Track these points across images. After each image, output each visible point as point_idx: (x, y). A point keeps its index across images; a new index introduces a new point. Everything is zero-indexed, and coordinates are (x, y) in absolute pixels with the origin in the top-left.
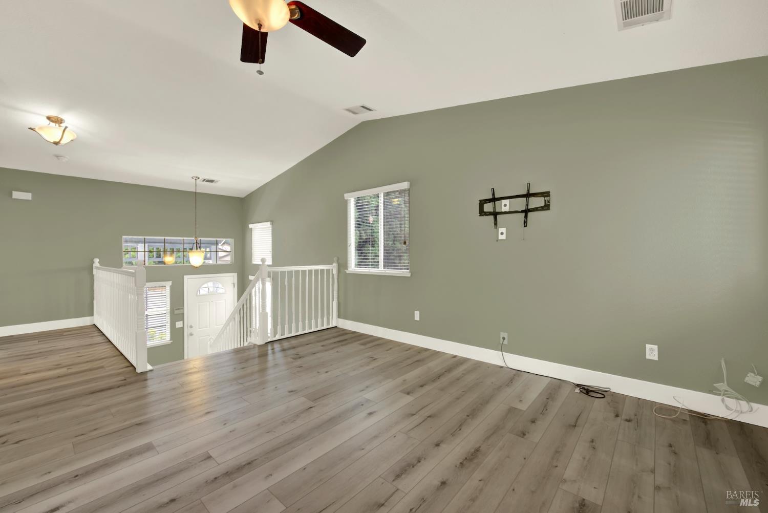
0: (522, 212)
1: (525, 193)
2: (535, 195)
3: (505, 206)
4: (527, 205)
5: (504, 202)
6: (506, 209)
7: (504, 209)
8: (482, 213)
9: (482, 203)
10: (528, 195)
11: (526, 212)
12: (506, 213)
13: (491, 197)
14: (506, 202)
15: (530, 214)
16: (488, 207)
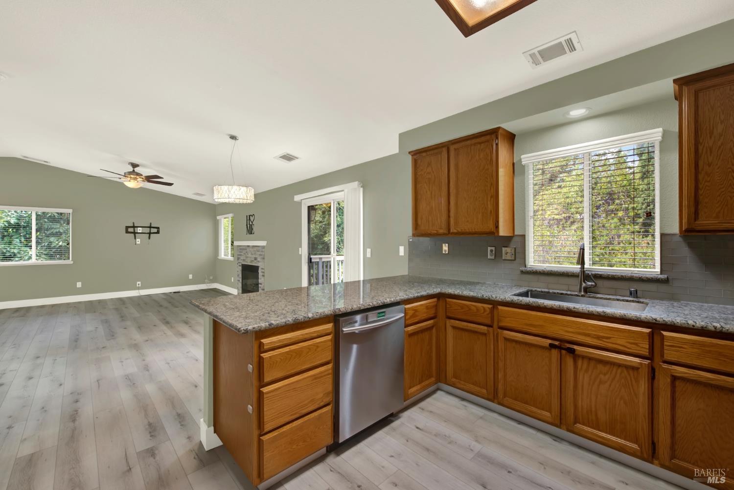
0: (148, 233)
1: (149, 226)
2: (154, 228)
3: (139, 230)
4: (150, 231)
5: (139, 228)
6: (141, 232)
7: (139, 232)
8: (127, 232)
9: (127, 228)
10: (150, 227)
11: (150, 233)
12: (140, 233)
13: (132, 225)
14: (141, 228)
15: (152, 235)
16: (131, 230)
